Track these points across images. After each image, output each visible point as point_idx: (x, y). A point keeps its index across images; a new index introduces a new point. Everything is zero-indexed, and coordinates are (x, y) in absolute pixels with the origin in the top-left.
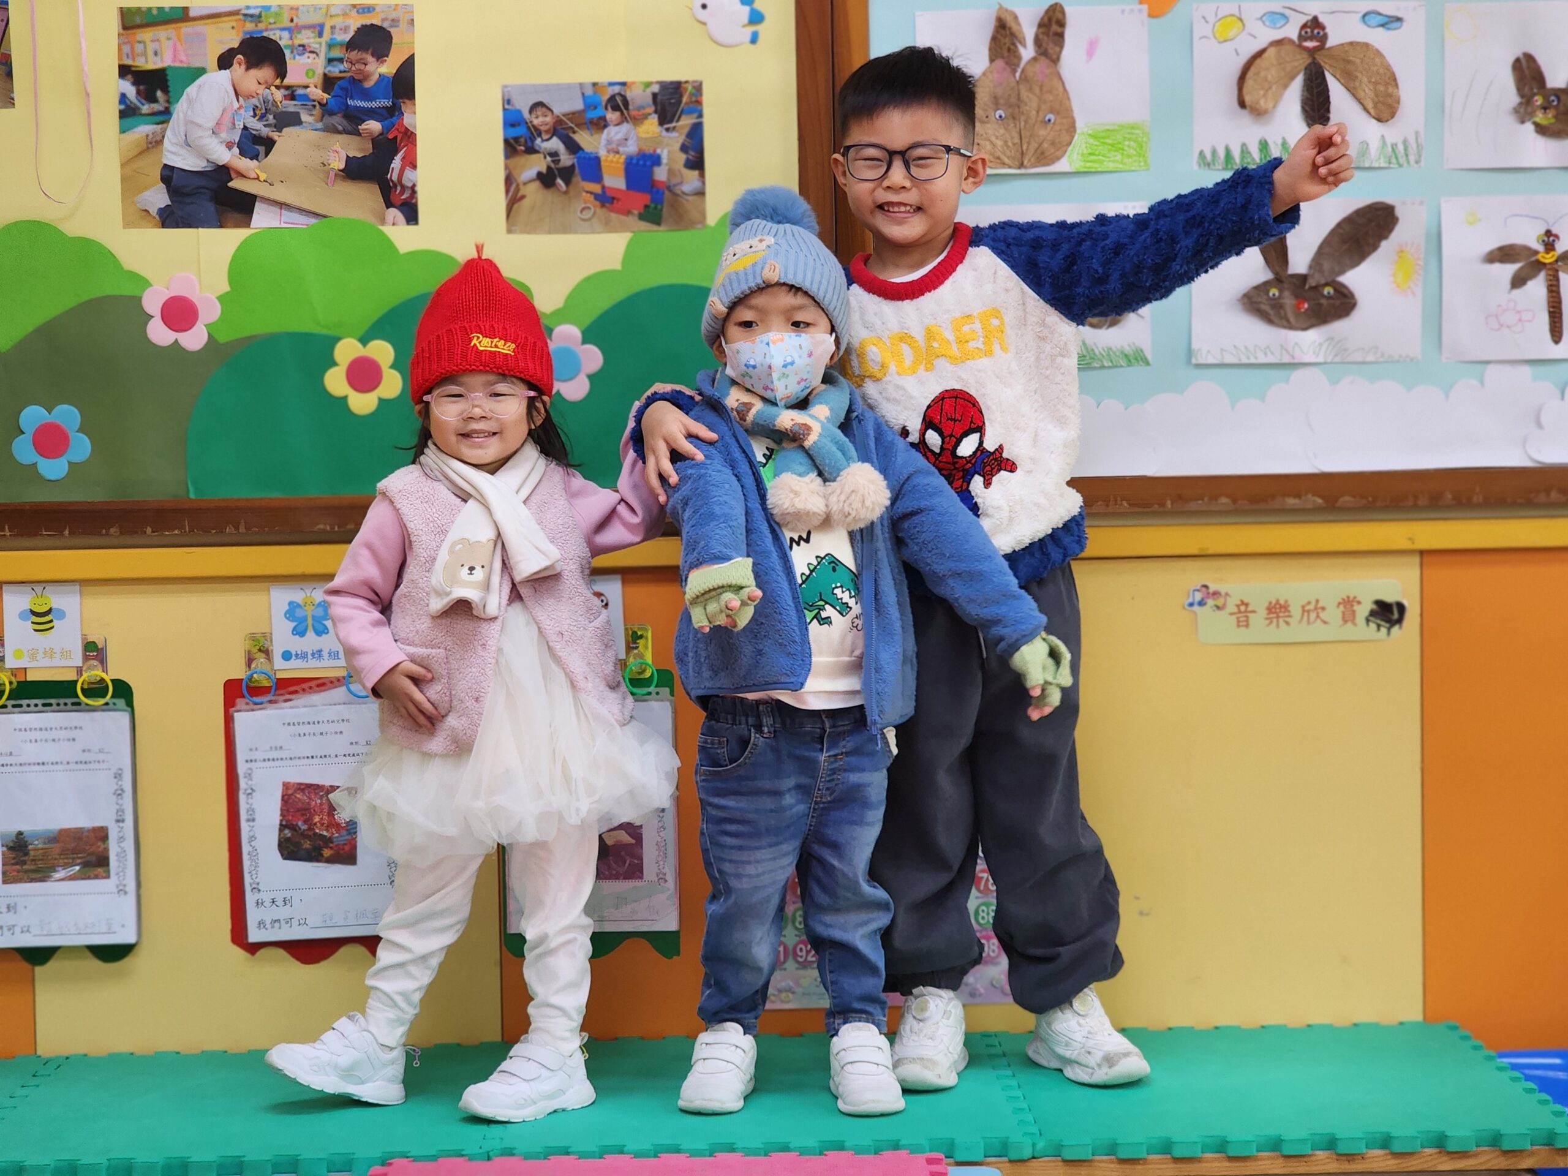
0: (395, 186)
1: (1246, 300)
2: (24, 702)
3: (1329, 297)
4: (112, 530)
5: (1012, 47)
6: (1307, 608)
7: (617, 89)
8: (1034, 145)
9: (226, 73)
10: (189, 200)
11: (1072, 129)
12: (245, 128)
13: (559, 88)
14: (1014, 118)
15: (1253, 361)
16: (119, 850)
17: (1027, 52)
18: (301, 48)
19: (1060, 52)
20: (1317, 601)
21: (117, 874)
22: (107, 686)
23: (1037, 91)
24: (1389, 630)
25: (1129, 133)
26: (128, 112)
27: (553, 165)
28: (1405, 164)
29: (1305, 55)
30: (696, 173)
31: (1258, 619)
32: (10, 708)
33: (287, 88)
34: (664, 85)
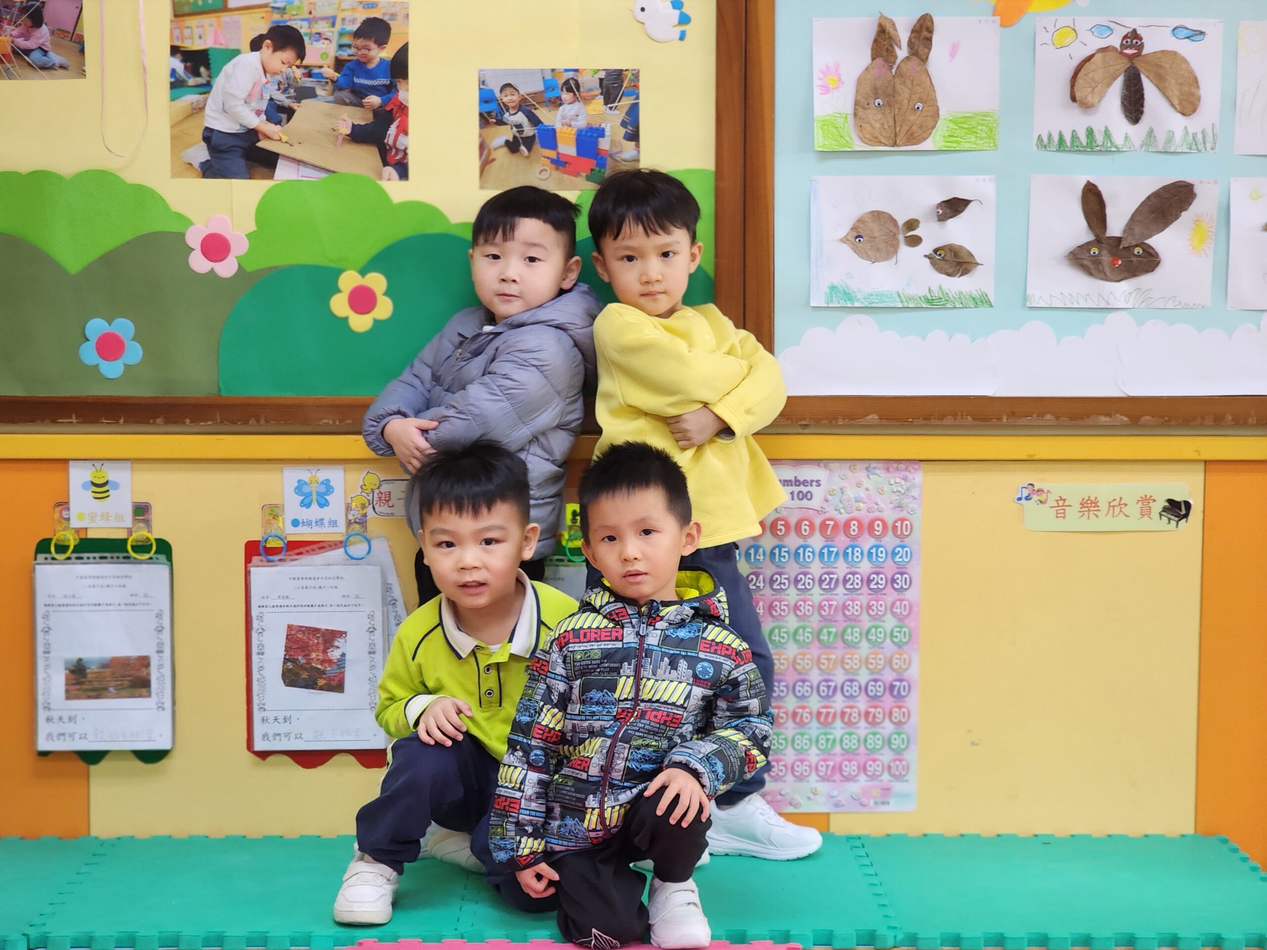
0: (391, 149)
1: (1071, 257)
2: (85, 555)
3: (1139, 256)
4: (158, 420)
5: (889, 48)
6: (1112, 504)
7: (571, 75)
8: (905, 128)
9: (257, 54)
10: (225, 156)
11: (936, 115)
12: (271, 99)
13: (524, 72)
14: (890, 106)
15: (1076, 306)
16: (159, 675)
17: (902, 53)
18: (318, 36)
19: (929, 53)
20: (1121, 498)
21: (157, 694)
22: (151, 545)
23: (909, 83)
24: (1177, 522)
25: (982, 120)
26: (177, 84)
27: (518, 135)
28: (1203, 150)
29: (1125, 61)
30: (633, 143)
31: (1073, 512)
32: (73, 560)
33: (306, 67)
34: (609, 73)
